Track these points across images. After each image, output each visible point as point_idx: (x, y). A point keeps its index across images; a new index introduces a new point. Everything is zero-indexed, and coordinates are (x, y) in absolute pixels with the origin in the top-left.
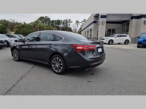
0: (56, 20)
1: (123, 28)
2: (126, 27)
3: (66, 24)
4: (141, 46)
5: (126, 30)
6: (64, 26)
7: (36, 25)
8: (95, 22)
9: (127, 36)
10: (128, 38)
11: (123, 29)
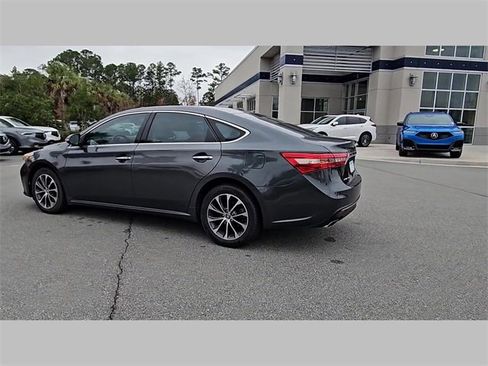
0: (122, 65)
1: (349, 96)
2: (356, 92)
3: (159, 79)
4: (410, 151)
5: (358, 101)
6: (151, 87)
7: (54, 82)
8: (264, 76)
9: (364, 121)
10: (368, 126)
11: (349, 101)
